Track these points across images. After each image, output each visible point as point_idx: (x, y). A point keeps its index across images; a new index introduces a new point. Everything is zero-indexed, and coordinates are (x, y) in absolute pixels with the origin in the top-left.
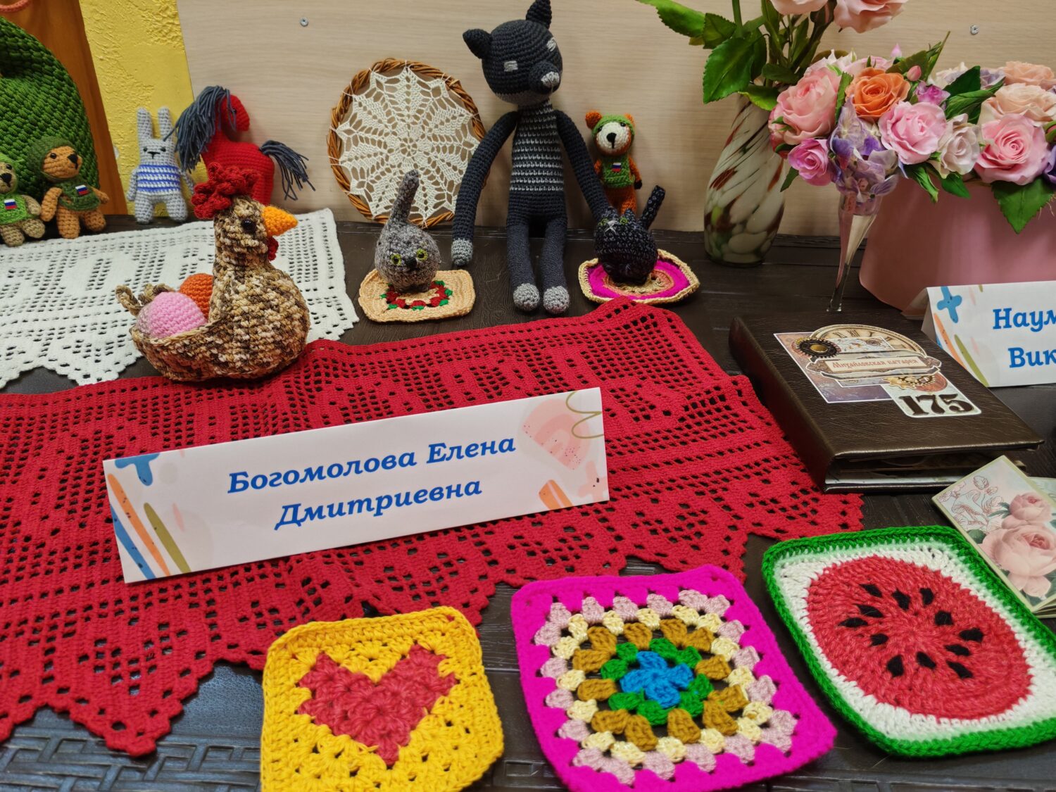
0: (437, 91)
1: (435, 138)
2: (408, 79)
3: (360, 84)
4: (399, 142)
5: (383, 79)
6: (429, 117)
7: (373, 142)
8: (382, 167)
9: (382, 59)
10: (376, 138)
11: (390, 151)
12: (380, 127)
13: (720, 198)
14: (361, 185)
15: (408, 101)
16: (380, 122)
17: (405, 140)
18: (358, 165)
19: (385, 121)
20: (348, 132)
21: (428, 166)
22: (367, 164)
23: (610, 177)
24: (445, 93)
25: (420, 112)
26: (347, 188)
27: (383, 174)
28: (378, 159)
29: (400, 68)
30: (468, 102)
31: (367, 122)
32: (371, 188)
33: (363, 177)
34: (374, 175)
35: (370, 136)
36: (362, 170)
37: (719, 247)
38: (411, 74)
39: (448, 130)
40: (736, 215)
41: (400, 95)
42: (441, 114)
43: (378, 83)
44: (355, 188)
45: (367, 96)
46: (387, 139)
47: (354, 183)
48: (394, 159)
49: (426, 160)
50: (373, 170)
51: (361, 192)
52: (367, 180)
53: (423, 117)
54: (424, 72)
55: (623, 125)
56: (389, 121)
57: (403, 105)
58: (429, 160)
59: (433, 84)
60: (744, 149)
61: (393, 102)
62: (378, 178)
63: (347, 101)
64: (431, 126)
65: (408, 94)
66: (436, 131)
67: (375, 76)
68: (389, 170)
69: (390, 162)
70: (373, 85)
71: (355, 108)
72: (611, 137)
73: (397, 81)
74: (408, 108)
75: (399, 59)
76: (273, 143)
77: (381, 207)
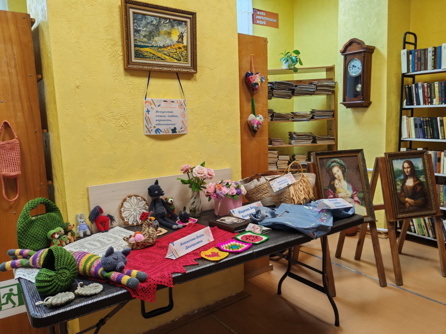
0: (139, 199)
1: (140, 207)
2: (134, 198)
3: (125, 200)
4: (133, 210)
5: (129, 199)
6: (138, 204)
7: (128, 210)
8: (131, 215)
9: (128, 195)
10: (129, 210)
11: (132, 211)
12: (129, 207)
13: (193, 206)
14: (127, 219)
15: (134, 202)
16: (129, 206)
17: (134, 209)
18: (126, 215)
19: (130, 206)
20: (123, 210)
21: (139, 213)
22: (127, 215)
23: (171, 208)
24: (141, 199)
25: (136, 203)
26: (124, 220)
27: (131, 216)
28: (129, 214)
29: (132, 196)
30: (145, 200)
31: (127, 207)
32: (129, 219)
33: (127, 217)
34: (129, 217)
35: (127, 209)
36: (127, 216)
37: (194, 215)
38: (134, 197)
39: (142, 205)
40: (197, 208)
41: (132, 201)
42: (140, 203)
43: (128, 199)
44: (126, 220)
45: (126, 202)
46: (131, 209)
47: (125, 219)
48: (133, 213)
49: (138, 212)
50: (129, 216)
51: (127, 220)
52: (128, 218)
53: (137, 204)
54: (136, 196)
55: (172, 198)
56: (131, 206)
57: (133, 203)
58: (139, 212)
59: (138, 198)
60: (195, 198)
61: (131, 202)
62: (130, 217)
63: (122, 204)
64: (139, 205)
65: (134, 200)
66: (140, 206)
67: (127, 198)
68: (132, 215)
69: (132, 214)
70: (127, 200)
71: (124, 205)
72: (171, 201)
73: (132, 198)
74: (134, 203)
75: (131, 195)
76: (108, 215)
77: (131, 222)
